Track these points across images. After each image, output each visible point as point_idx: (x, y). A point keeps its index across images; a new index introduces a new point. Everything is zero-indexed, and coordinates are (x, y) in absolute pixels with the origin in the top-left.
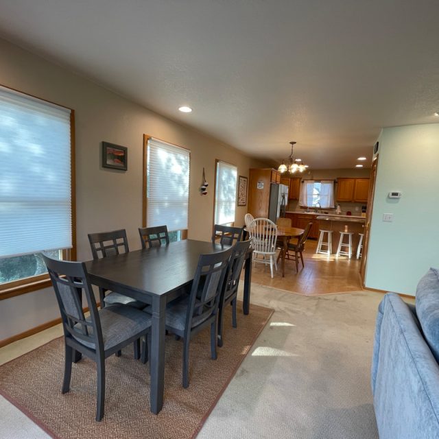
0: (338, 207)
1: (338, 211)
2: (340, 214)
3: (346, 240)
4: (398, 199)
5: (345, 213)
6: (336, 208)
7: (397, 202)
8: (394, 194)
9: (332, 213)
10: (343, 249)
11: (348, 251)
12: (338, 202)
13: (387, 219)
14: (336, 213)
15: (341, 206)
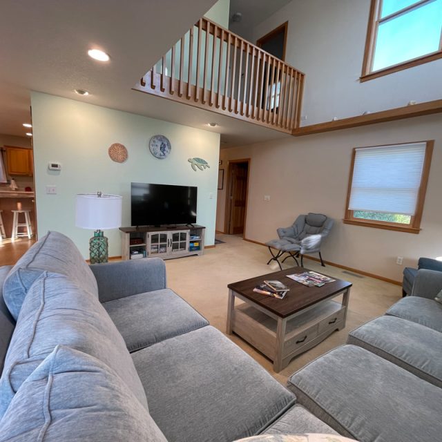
0: (13, 182)
1: (13, 185)
2: (16, 190)
3: (22, 219)
4: (59, 170)
5: (24, 189)
6: (9, 183)
7: (59, 174)
8: (53, 166)
9: (6, 190)
10: (21, 230)
11: (26, 232)
12: (11, 175)
13: (51, 192)
14: (11, 189)
15: (16, 181)
